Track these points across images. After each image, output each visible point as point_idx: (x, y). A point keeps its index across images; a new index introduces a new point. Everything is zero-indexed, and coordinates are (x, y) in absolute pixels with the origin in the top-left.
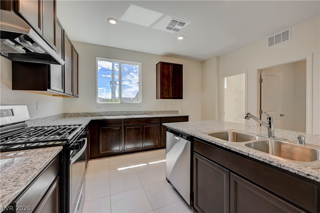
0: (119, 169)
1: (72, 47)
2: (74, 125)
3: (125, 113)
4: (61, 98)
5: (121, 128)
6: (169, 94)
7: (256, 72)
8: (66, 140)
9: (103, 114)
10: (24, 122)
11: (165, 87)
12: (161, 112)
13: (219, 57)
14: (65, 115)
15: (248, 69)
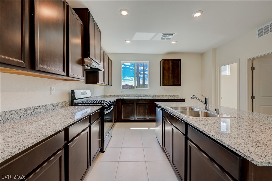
0: (131, 129)
1: (108, 58)
2: (110, 100)
3: (138, 96)
4: (103, 86)
5: (134, 105)
6: (169, 83)
7: (247, 61)
8: (103, 104)
9: (125, 96)
10: (89, 97)
11: (166, 77)
12: (164, 95)
13: (216, 49)
14: (105, 96)
15: (240, 59)
